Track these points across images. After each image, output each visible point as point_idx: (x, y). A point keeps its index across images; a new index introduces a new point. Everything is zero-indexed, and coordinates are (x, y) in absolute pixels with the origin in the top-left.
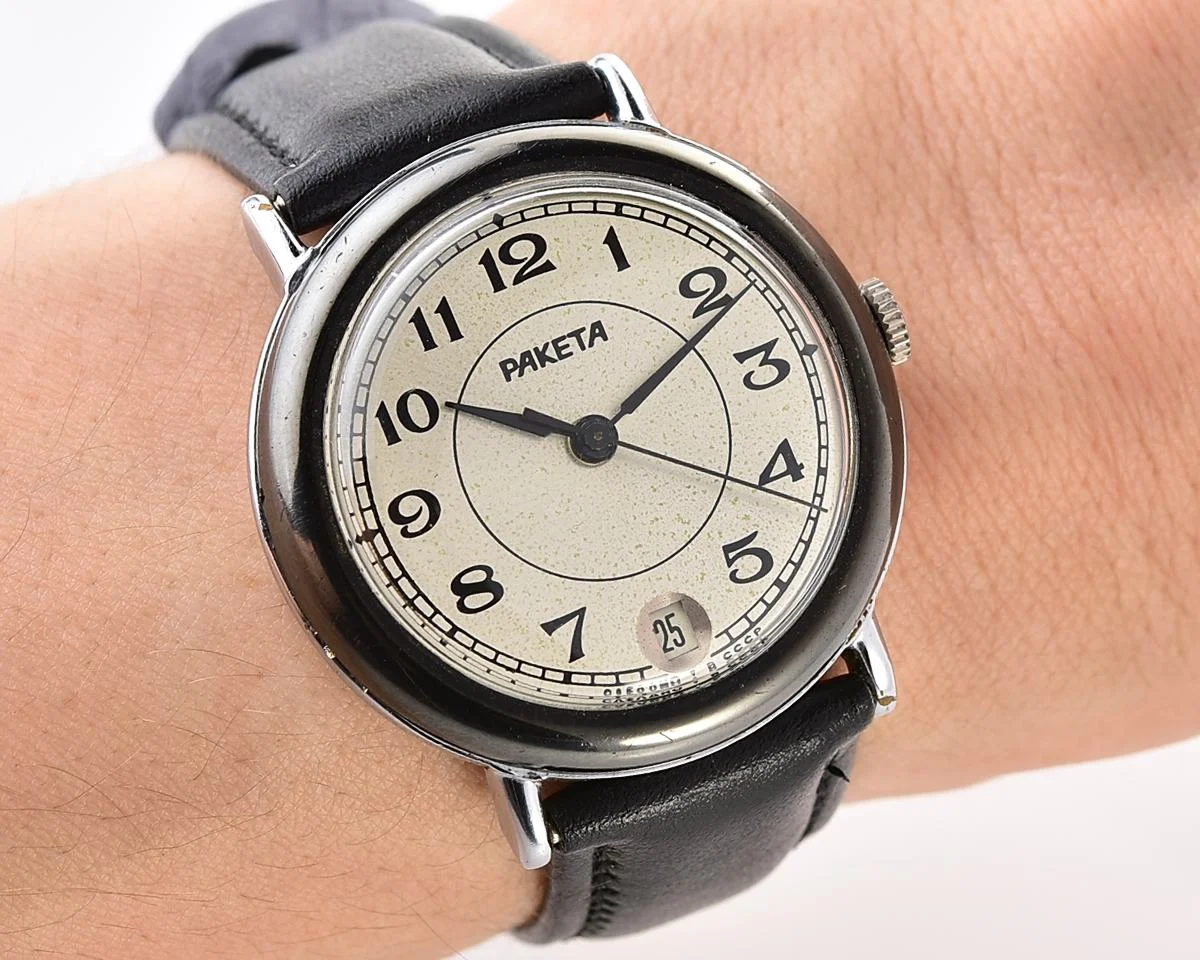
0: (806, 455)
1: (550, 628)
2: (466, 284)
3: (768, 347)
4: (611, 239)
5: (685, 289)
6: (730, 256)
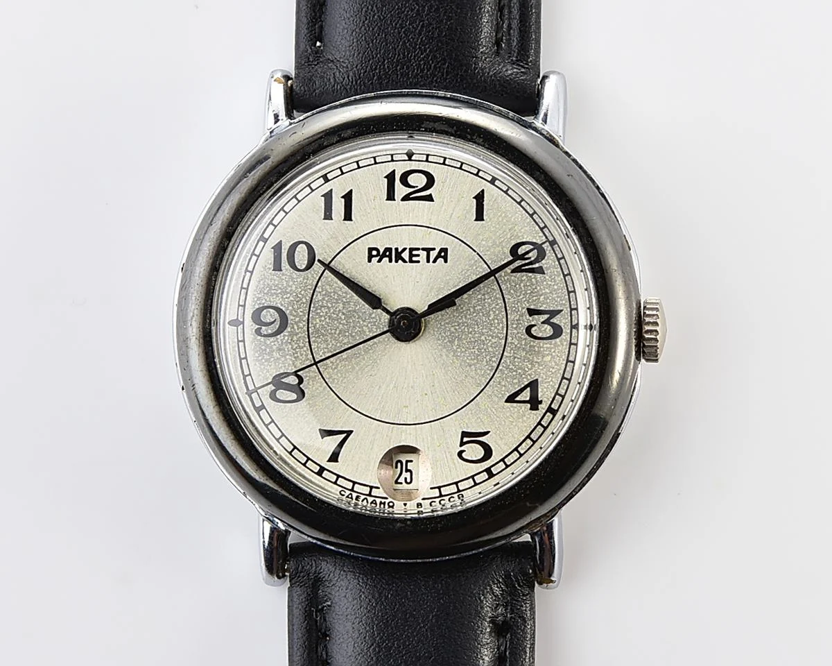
0: (545, 394)
1: (324, 433)
2: (368, 187)
3: (554, 313)
4: (480, 198)
5: (514, 251)
6: (553, 243)
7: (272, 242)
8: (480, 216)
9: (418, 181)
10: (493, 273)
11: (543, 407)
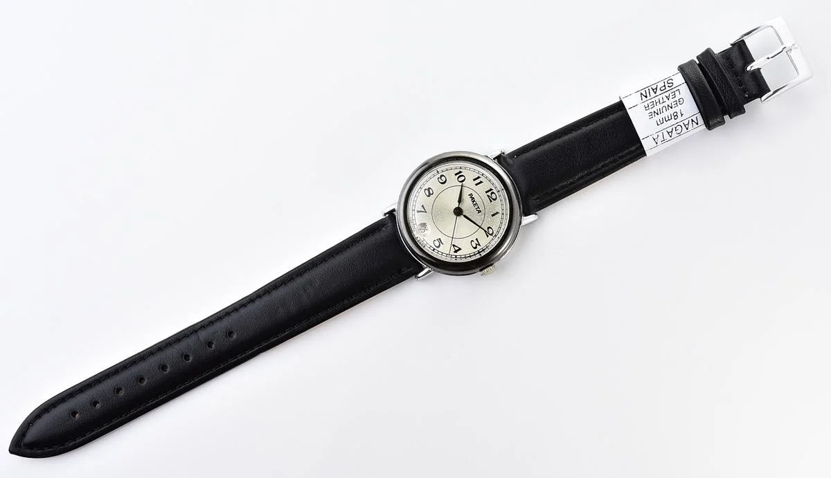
0: (459, 253)
1: (423, 206)
2: (486, 186)
3: (479, 245)
4: (497, 213)
5: (489, 228)
6: (496, 236)
7: (461, 170)
8: (493, 215)
9: (494, 196)
10: (480, 227)
11: (456, 254)
